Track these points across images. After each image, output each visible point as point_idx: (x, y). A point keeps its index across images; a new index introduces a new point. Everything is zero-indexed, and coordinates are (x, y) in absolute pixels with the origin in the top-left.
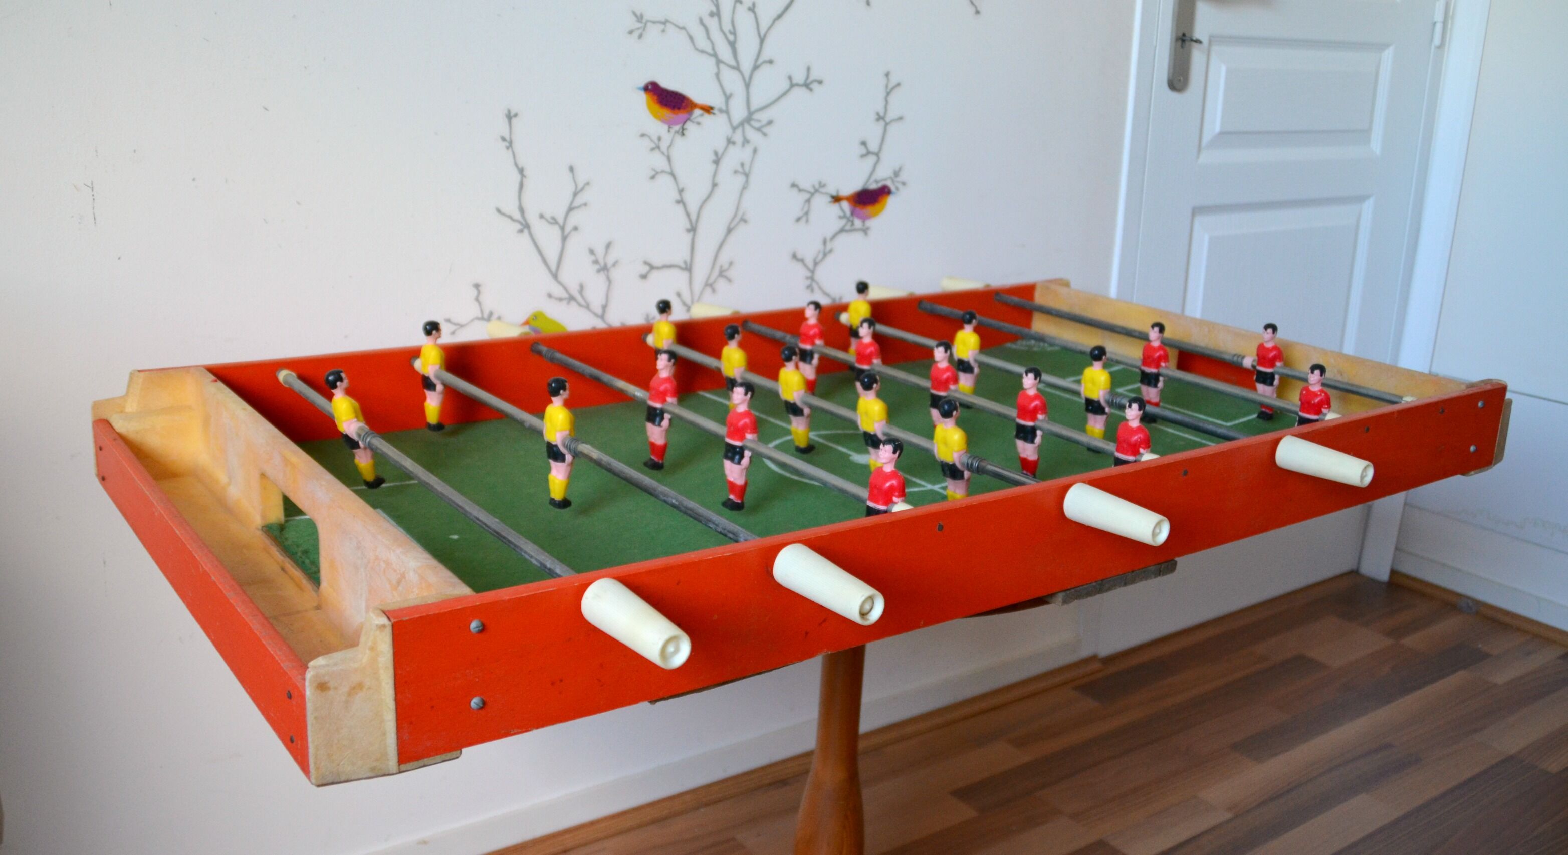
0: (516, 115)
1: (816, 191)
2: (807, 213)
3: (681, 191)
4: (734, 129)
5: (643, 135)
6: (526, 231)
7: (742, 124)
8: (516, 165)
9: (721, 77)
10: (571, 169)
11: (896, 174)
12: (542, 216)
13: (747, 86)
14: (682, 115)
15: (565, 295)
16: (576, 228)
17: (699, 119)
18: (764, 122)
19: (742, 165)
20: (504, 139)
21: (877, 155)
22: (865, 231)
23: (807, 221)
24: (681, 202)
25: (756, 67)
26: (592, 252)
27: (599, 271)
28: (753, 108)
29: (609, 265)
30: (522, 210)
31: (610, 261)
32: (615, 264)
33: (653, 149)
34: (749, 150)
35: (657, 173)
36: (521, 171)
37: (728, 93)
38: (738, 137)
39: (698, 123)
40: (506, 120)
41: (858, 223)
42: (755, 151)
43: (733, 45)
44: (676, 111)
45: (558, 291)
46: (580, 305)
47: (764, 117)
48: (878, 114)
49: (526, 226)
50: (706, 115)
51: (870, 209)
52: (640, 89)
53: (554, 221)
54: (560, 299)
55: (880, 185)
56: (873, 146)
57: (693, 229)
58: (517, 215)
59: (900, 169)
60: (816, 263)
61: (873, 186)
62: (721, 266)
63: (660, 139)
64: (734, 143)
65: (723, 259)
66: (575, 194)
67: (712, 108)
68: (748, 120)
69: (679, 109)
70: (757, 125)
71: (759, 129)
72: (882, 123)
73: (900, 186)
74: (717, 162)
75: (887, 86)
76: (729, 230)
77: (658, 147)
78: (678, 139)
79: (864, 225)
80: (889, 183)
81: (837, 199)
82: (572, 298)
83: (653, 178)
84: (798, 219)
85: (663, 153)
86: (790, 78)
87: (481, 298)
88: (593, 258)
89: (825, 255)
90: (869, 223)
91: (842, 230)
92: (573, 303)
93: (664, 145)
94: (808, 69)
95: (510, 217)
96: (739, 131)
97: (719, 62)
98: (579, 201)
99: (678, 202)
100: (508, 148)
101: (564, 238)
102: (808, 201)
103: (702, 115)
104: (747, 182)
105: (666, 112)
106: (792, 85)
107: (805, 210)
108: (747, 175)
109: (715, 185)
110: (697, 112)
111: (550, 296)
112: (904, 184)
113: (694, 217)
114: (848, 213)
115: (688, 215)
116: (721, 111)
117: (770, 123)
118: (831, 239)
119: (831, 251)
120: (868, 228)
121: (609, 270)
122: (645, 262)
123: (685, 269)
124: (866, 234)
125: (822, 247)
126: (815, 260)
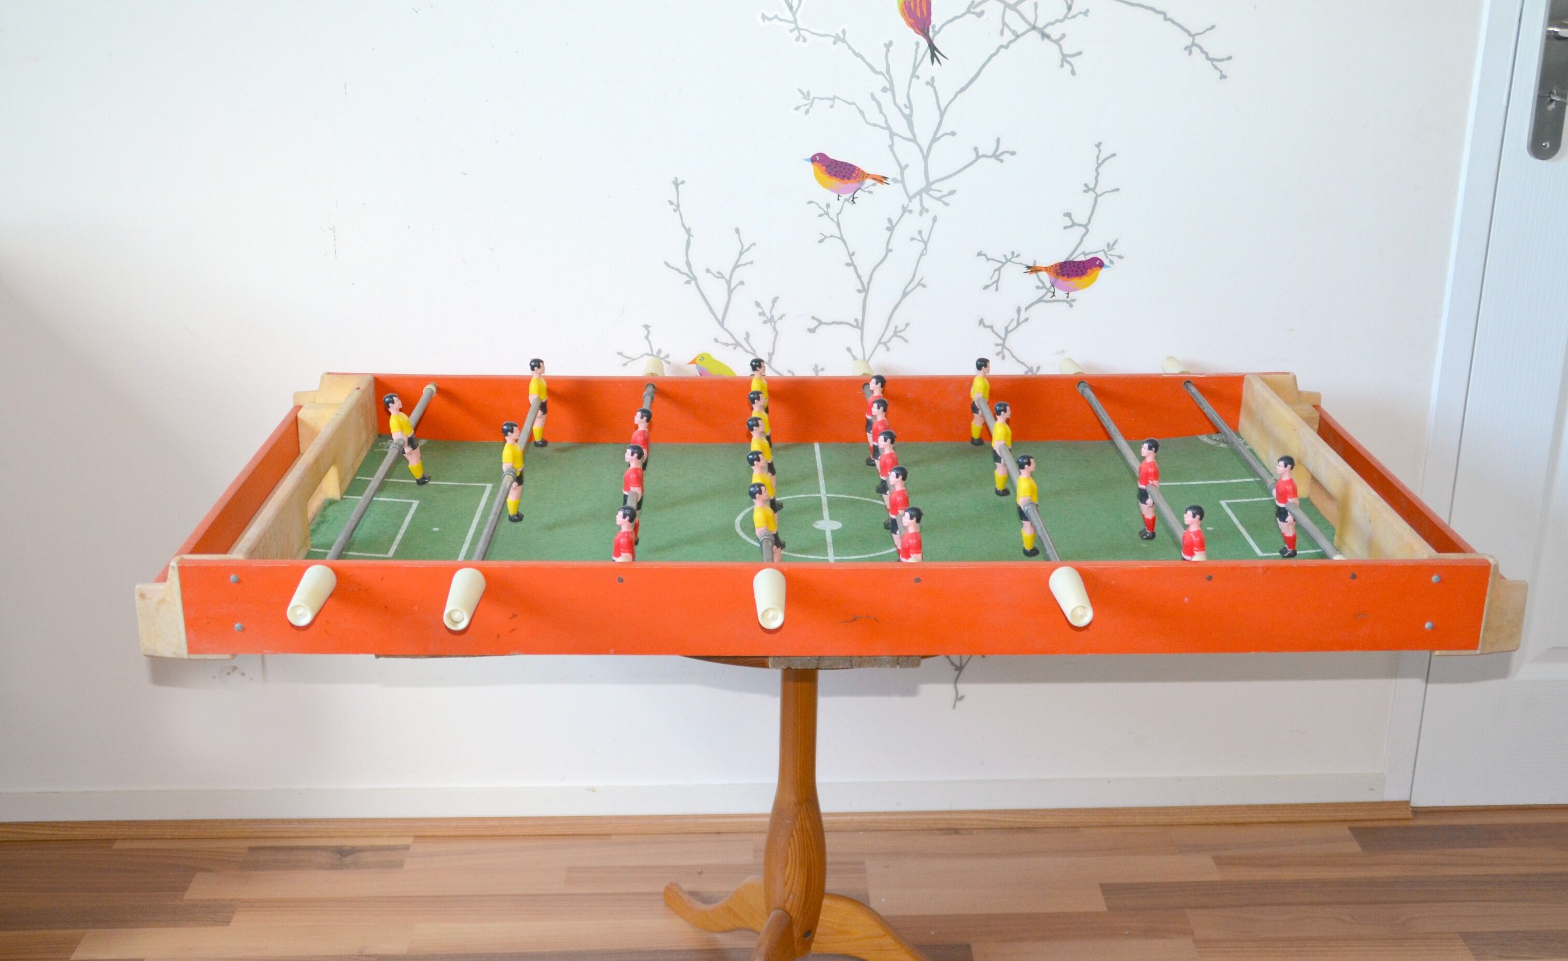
0: (683, 182)
1: (1008, 261)
2: (997, 281)
3: (851, 255)
4: (910, 199)
5: (810, 202)
6: (693, 282)
7: (919, 193)
8: (683, 225)
9: (895, 148)
10: (737, 231)
11: (1110, 247)
12: (708, 271)
13: (926, 158)
14: (851, 185)
15: (731, 341)
16: (742, 283)
17: (871, 189)
18: (945, 192)
19: (920, 232)
20: (671, 203)
21: (1085, 226)
22: (1070, 303)
23: (997, 289)
24: (851, 264)
25: (935, 139)
26: (758, 304)
27: (765, 322)
28: (931, 180)
29: (776, 318)
30: (688, 264)
31: (777, 314)
32: (781, 318)
33: (821, 215)
34: (928, 218)
35: (826, 237)
36: (688, 231)
37: (903, 164)
38: (915, 205)
39: (870, 192)
40: (674, 186)
41: (1060, 294)
42: (935, 219)
43: (909, 119)
44: (846, 180)
45: (724, 337)
47: (945, 187)
48: (1086, 185)
49: (692, 278)
50: (879, 184)
51: (1075, 281)
52: (806, 160)
53: (720, 275)
54: (727, 345)
55: (1088, 257)
56: (1081, 218)
57: (864, 290)
58: (685, 269)
59: (1116, 242)
60: (1007, 332)
61: (1081, 258)
62: (896, 327)
63: (828, 206)
64: (910, 212)
65: (899, 320)
66: (741, 253)
67: (885, 178)
68: (927, 189)
69: (849, 178)
70: (937, 194)
71: (939, 199)
72: (1091, 195)
73: (1115, 259)
74: (891, 229)
75: (1098, 157)
76: (905, 294)
77: (827, 214)
78: (848, 205)
80: (1101, 256)
81: (1033, 269)
82: (737, 344)
83: (821, 241)
84: (986, 287)
85: (832, 220)
86: (976, 149)
87: (650, 338)
88: (760, 310)
89: (1018, 324)
90: (1072, 295)
91: (1040, 300)
92: (739, 348)
93: (833, 212)
94: (998, 140)
95: (678, 270)
96: (916, 201)
97: (892, 134)
98: (744, 259)
99: (848, 265)
100: (675, 211)
101: (730, 292)
102: (999, 269)
103: (874, 185)
104: (926, 248)
105: (835, 181)
106: (978, 157)
107: (995, 278)
108: (926, 243)
109: (888, 250)
110: (869, 182)
111: (716, 340)
112: (1121, 257)
113: (865, 281)
114: (1048, 285)
115: (859, 277)
116: (895, 180)
117: (952, 192)
118: (1027, 309)
119: (1026, 320)
120: (1074, 300)
121: (775, 323)
122: (813, 318)
123: (857, 327)
124: (1071, 306)
125: (1016, 316)
126: (1006, 328)
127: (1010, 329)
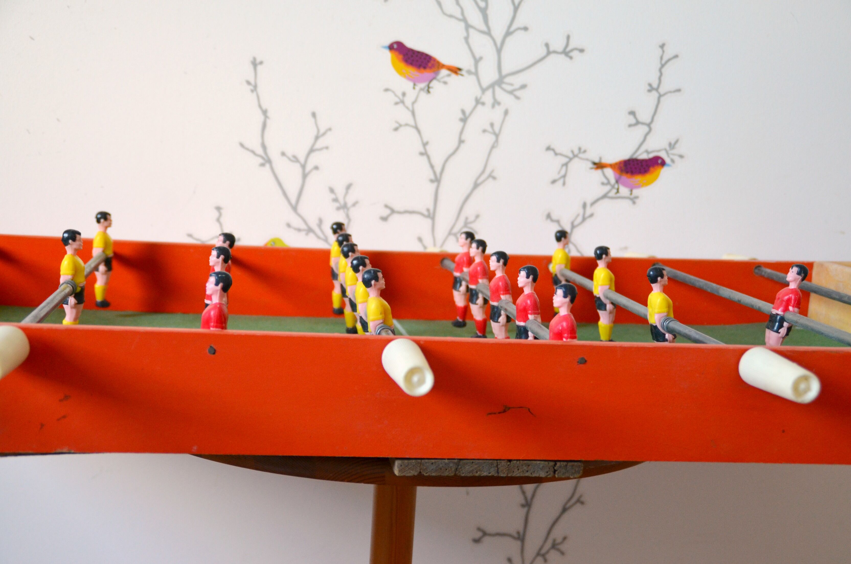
0: (261, 63)
1: (575, 156)
2: (564, 176)
3: (425, 144)
4: (484, 91)
5: (387, 90)
6: (268, 166)
7: (492, 86)
8: (260, 106)
9: (470, 41)
10: (314, 115)
11: (672, 146)
12: (283, 154)
13: (499, 51)
14: (427, 74)
15: (303, 226)
16: (316, 168)
17: (446, 79)
18: (517, 86)
19: (492, 125)
20: (248, 83)
21: (649, 125)
22: (633, 200)
23: (564, 184)
24: (424, 154)
25: (508, 33)
26: (332, 190)
27: (338, 209)
28: (504, 72)
29: (349, 204)
30: (264, 147)
31: (350, 201)
32: (354, 204)
33: (396, 103)
34: (499, 111)
35: (401, 126)
36: (265, 112)
37: (477, 56)
38: (488, 98)
39: (445, 83)
40: (251, 67)
41: (624, 191)
42: (506, 112)
43: (484, 12)
44: (422, 70)
45: (297, 222)
46: (319, 237)
47: (517, 81)
48: (650, 85)
49: (267, 161)
50: (453, 75)
51: (639, 179)
52: (385, 47)
53: (295, 159)
54: (299, 230)
55: (651, 156)
56: (644, 116)
57: (437, 180)
58: (260, 151)
59: (677, 142)
61: (644, 156)
62: (467, 218)
63: (404, 94)
64: (483, 104)
66: (317, 138)
67: (460, 69)
68: (500, 82)
69: (425, 68)
70: (509, 88)
71: (511, 92)
72: (655, 94)
73: (676, 158)
74: (464, 120)
75: (661, 58)
76: (476, 186)
77: (402, 102)
78: (423, 95)
79: (631, 194)
80: (663, 155)
81: (599, 166)
82: (310, 230)
83: (396, 129)
84: (554, 182)
85: (407, 108)
86: (547, 45)
87: (222, 220)
88: (333, 196)
89: (584, 219)
90: (636, 192)
91: (605, 196)
92: (311, 235)
93: (408, 100)
94: (568, 37)
95: (253, 152)
96: (489, 93)
97: (468, 26)
98: (320, 143)
99: (422, 154)
100: (252, 91)
101: (305, 176)
102: (566, 165)
103: (449, 75)
104: (497, 141)
105: (411, 70)
106: (549, 53)
107: (563, 172)
108: (497, 136)
109: (461, 141)
110: (444, 72)
111: (289, 225)
112: (681, 156)
113: (438, 170)
114: (613, 181)
115: (432, 167)
116: (469, 72)
117: (523, 87)
118: (593, 204)
119: (592, 215)
120: (637, 197)
121: (348, 209)
122: (386, 206)
123: (428, 216)
124: (634, 203)
125: (581, 211)
126: (572, 223)
127: (576, 223)
